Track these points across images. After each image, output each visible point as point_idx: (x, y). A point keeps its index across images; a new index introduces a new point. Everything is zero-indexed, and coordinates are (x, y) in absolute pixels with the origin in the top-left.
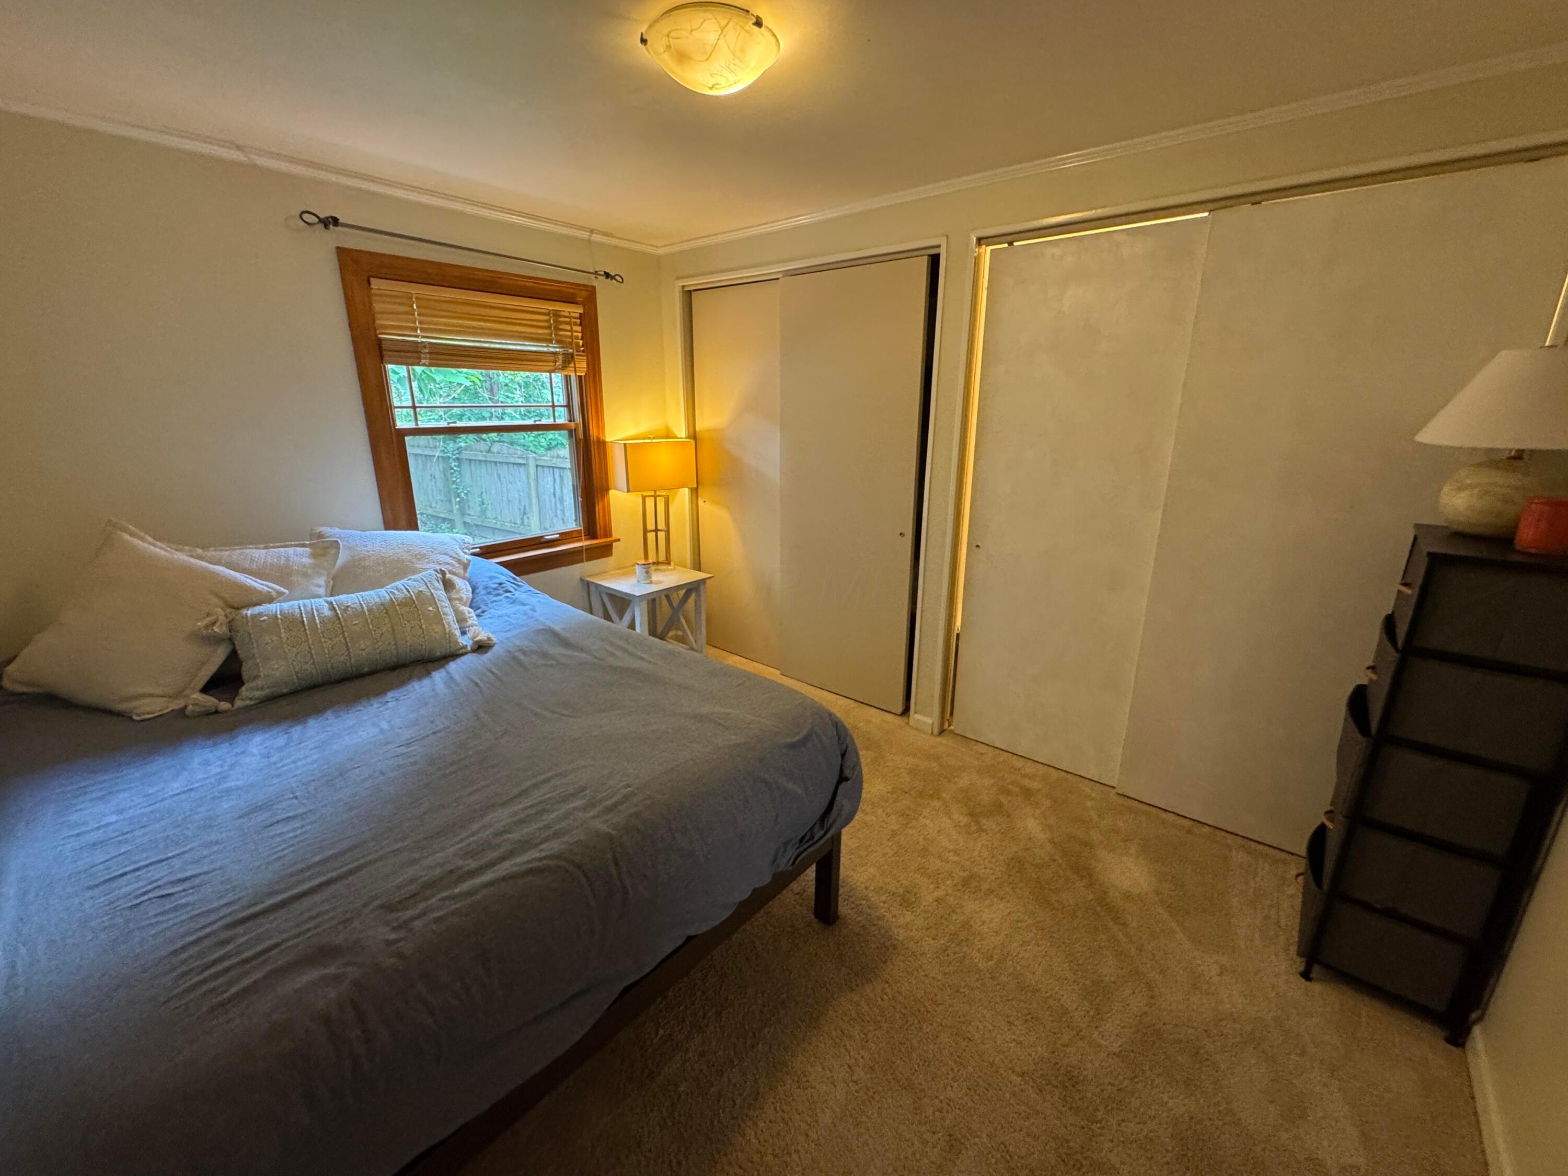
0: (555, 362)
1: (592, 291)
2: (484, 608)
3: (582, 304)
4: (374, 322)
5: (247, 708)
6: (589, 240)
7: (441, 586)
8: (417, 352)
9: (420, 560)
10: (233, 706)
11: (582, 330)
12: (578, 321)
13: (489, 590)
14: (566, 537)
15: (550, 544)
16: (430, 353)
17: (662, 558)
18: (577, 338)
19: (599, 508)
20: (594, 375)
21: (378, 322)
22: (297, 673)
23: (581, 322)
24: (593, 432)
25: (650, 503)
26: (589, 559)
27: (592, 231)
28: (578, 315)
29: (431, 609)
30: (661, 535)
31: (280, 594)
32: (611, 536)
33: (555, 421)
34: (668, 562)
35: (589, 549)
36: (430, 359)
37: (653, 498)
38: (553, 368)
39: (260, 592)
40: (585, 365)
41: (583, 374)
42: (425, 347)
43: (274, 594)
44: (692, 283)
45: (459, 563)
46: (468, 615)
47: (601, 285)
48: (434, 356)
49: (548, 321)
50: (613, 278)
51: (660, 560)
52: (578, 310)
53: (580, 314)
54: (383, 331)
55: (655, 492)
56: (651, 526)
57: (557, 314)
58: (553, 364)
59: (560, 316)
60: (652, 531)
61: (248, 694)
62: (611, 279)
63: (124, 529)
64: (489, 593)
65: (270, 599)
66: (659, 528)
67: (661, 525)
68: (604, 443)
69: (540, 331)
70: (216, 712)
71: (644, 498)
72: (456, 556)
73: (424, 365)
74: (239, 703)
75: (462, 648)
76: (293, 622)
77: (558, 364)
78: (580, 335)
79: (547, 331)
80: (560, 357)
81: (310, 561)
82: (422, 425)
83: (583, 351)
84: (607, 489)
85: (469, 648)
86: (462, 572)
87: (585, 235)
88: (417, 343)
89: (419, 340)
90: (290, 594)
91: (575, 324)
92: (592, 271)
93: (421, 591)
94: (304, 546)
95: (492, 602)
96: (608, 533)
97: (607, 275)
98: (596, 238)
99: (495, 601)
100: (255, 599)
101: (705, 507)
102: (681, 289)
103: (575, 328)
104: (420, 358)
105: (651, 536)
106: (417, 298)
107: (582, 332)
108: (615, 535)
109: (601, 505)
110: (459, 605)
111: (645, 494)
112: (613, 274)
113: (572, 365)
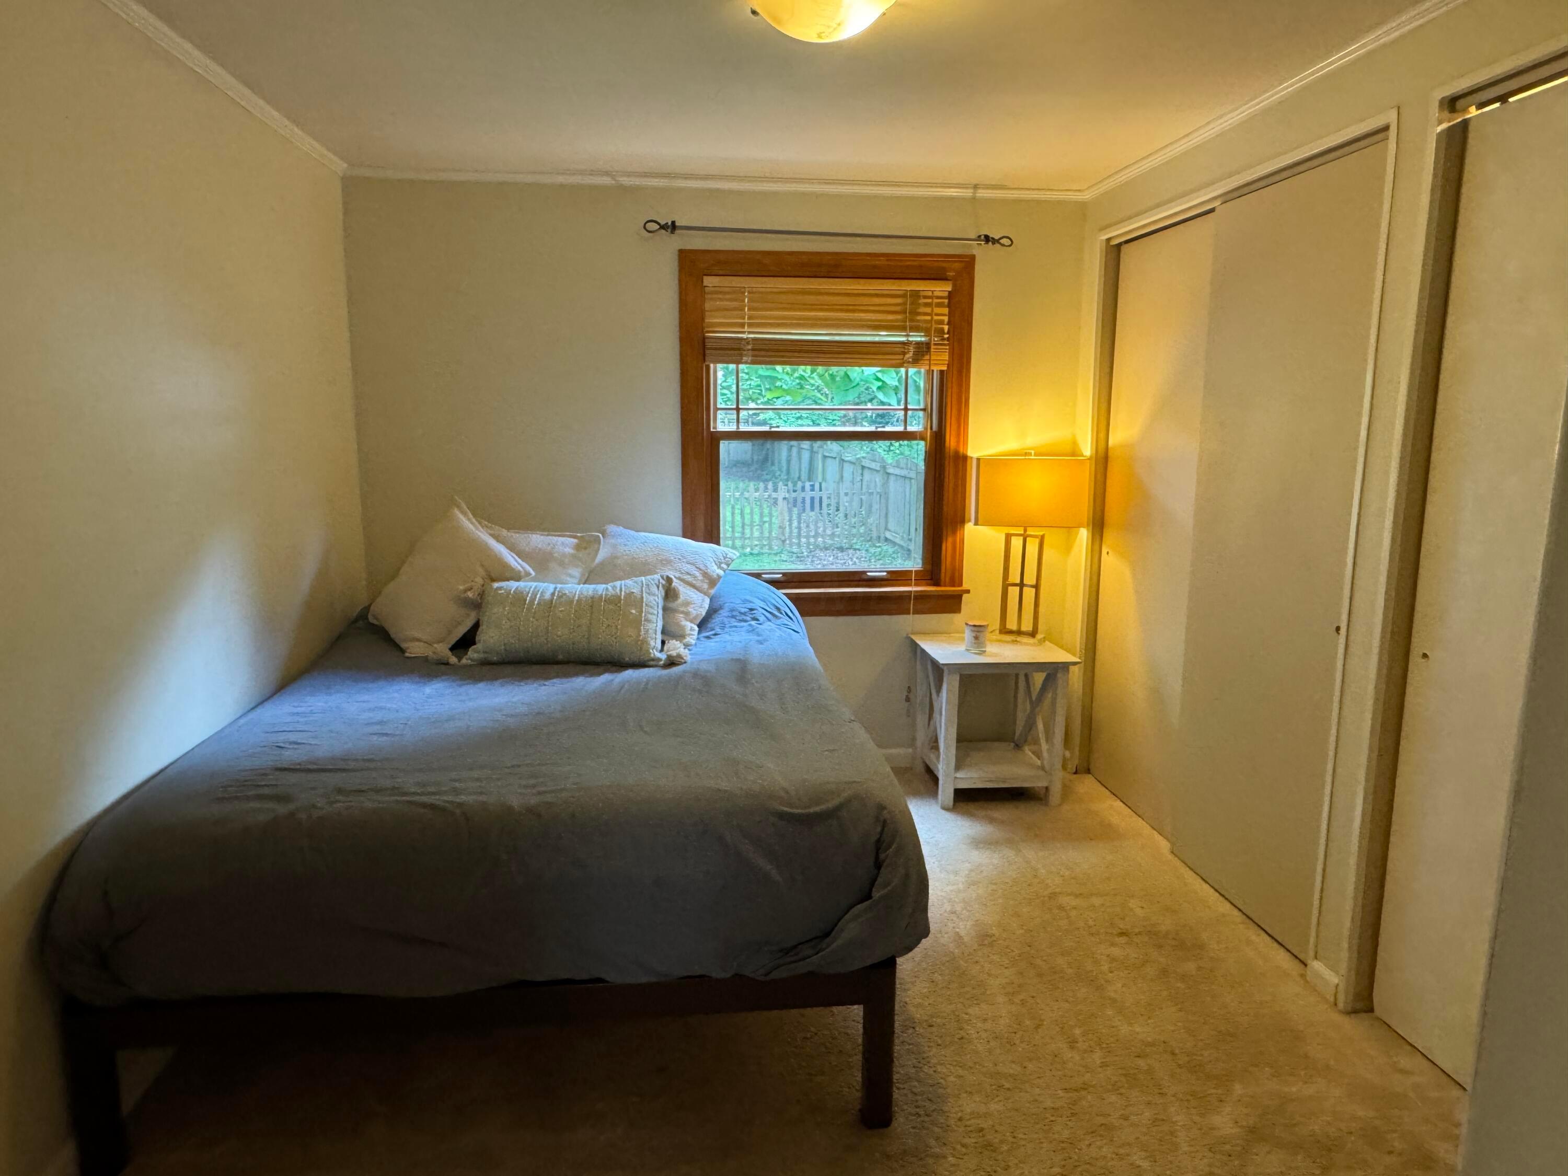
0: (904, 354)
1: (968, 263)
2: (718, 630)
3: (954, 280)
4: (703, 319)
5: (465, 666)
6: (974, 198)
7: (662, 592)
8: (739, 349)
9: (663, 565)
10: (459, 661)
11: (949, 312)
12: (946, 301)
13: (734, 613)
14: (896, 577)
15: (871, 583)
16: (753, 350)
17: (1027, 626)
18: (942, 322)
19: (947, 547)
20: (960, 372)
21: (707, 321)
22: (505, 644)
23: (949, 303)
24: (951, 442)
25: (1017, 543)
26: (916, 612)
27: (976, 187)
28: (946, 294)
29: (634, 611)
30: (1029, 593)
31: (528, 574)
32: (961, 584)
33: (906, 428)
34: (1033, 634)
35: (920, 597)
36: (753, 356)
37: (1021, 538)
38: (901, 361)
39: (513, 569)
40: (946, 357)
41: (945, 368)
42: (748, 343)
43: (523, 574)
44: (1118, 232)
45: (704, 576)
46: (688, 632)
47: (981, 252)
48: (756, 353)
49: (905, 304)
50: (995, 241)
51: (1024, 628)
52: (947, 287)
53: (950, 292)
54: (711, 329)
55: (1025, 531)
56: (1015, 577)
57: (916, 295)
58: (901, 357)
59: (919, 297)
60: (1015, 585)
61: (473, 654)
62: (993, 243)
63: (459, 507)
64: (733, 617)
65: (518, 578)
66: (1025, 582)
67: (1030, 579)
68: (965, 458)
69: (891, 317)
70: (447, 664)
71: (1008, 537)
72: (703, 568)
73: (746, 363)
74: (464, 661)
75: (653, 660)
76: (519, 599)
77: (907, 356)
78: (946, 319)
79: (899, 317)
80: (912, 349)
81: (572, 551)
82: (743, 428)
83: (948, 339)
84: (963, 521)
85: (662, 663)
86: (706, 586)
87: (968, 193)
88: (742, 339)
89: (744, 336)
90: (535, 576)
91: (940, 305)
92: (973, 237)
93: (633, 593)
94: (575, 537)
95: (731, 627)
96: (957, 579)
97: (987, 239)
98: (981, 193)
99: (736, 627)
100: (508, 575)
101: (1110, 560)
102: (1104, 244)
103: (937, 310)
104: (741, 355)
105: (1014, 592)
106: (749, 292)
107: (950, 315)
108: (965, 586)
109: (950, 540)
110: (682, 619)
111: (1012, 531)
112: (997, 238)
113: (927, 357)
